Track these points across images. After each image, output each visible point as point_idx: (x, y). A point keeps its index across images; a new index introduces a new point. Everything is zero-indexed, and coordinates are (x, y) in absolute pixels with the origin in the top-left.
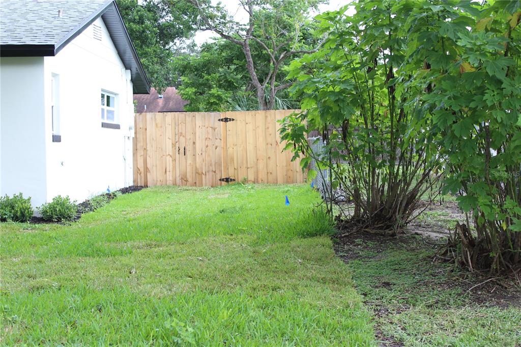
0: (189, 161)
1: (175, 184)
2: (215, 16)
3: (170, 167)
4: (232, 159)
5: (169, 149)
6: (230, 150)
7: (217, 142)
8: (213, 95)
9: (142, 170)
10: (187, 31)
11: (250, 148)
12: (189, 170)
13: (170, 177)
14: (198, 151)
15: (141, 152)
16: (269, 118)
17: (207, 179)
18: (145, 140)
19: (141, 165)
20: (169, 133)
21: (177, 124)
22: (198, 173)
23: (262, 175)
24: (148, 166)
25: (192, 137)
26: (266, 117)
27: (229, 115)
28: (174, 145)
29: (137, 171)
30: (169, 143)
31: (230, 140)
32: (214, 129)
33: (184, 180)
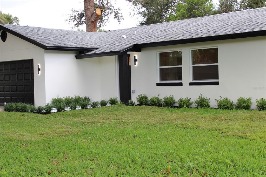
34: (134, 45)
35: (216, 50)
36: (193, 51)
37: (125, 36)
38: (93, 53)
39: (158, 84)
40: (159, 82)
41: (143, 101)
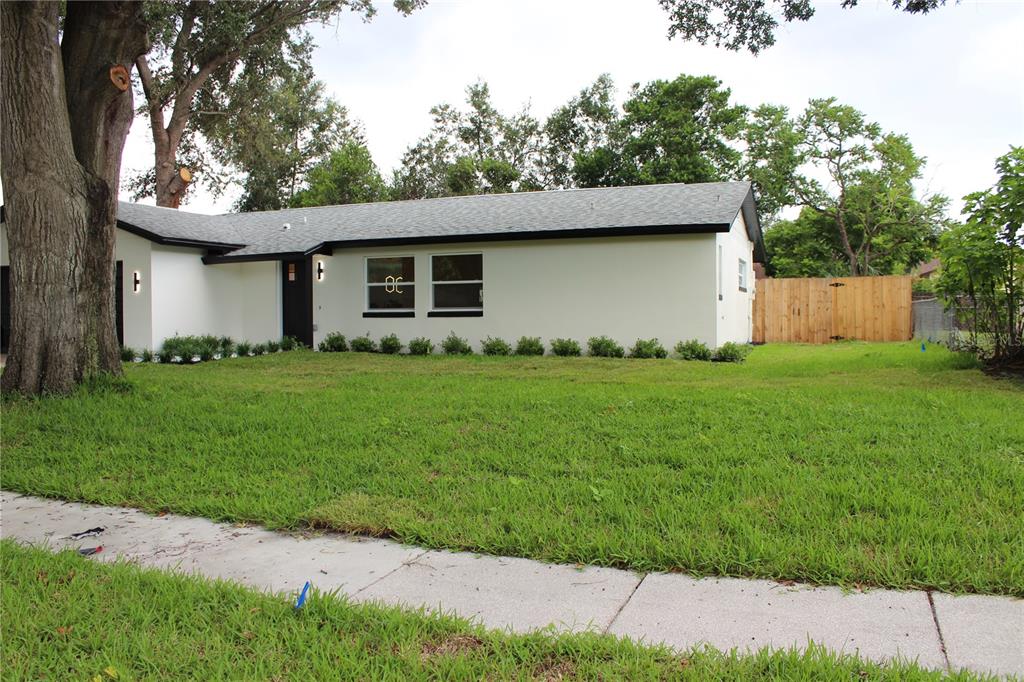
0: (803, 321)
1: (790, 341)
2: (811, 192)
3: (785, 326)
4: (842, 320)
5: (785, 310)
6: (840, 312)
7: (829, 305)
8: (805, 265)
9: (760, 328)
10: (772, 208)
11: (859, 309)
12: (802, 328)
13: (785, 334)
14: (811, 313)
15: (759, 313)
16: (876, 284)
17: (819, 336)
18: (763, 302)
19: (759, 324)
20: (785, 295)
21: (792, 289)
22: (810, 332)
23: (869, 334)
24: (767, 324)
25: (805, 299)
26: (874, 282)
27: (839, 280)
28: (789, 307)
29: (756, 329)
30: (785, 305)
31: (839, 302)
32: (826, 293)
33: (798, 337)
34: (325, 242)
35: (479, 258)
36: (435, 259)
37: (288, 226)
38: (243, 254)
39: (366, 315)
40: (367, 310)
41: (336, 345)
